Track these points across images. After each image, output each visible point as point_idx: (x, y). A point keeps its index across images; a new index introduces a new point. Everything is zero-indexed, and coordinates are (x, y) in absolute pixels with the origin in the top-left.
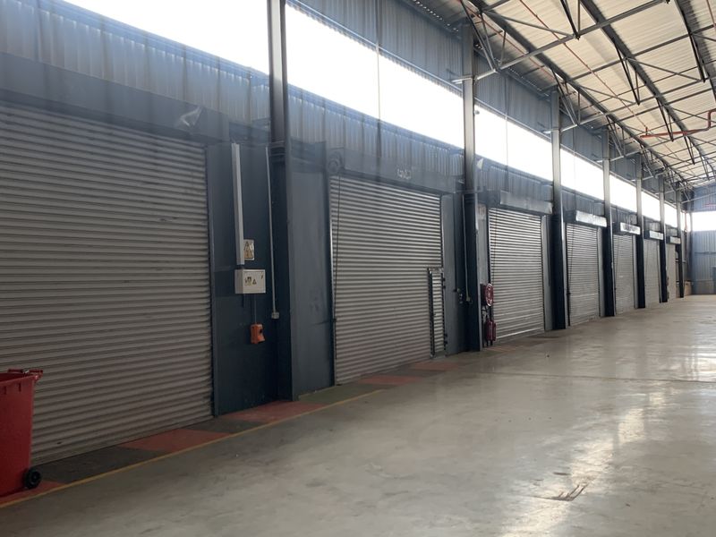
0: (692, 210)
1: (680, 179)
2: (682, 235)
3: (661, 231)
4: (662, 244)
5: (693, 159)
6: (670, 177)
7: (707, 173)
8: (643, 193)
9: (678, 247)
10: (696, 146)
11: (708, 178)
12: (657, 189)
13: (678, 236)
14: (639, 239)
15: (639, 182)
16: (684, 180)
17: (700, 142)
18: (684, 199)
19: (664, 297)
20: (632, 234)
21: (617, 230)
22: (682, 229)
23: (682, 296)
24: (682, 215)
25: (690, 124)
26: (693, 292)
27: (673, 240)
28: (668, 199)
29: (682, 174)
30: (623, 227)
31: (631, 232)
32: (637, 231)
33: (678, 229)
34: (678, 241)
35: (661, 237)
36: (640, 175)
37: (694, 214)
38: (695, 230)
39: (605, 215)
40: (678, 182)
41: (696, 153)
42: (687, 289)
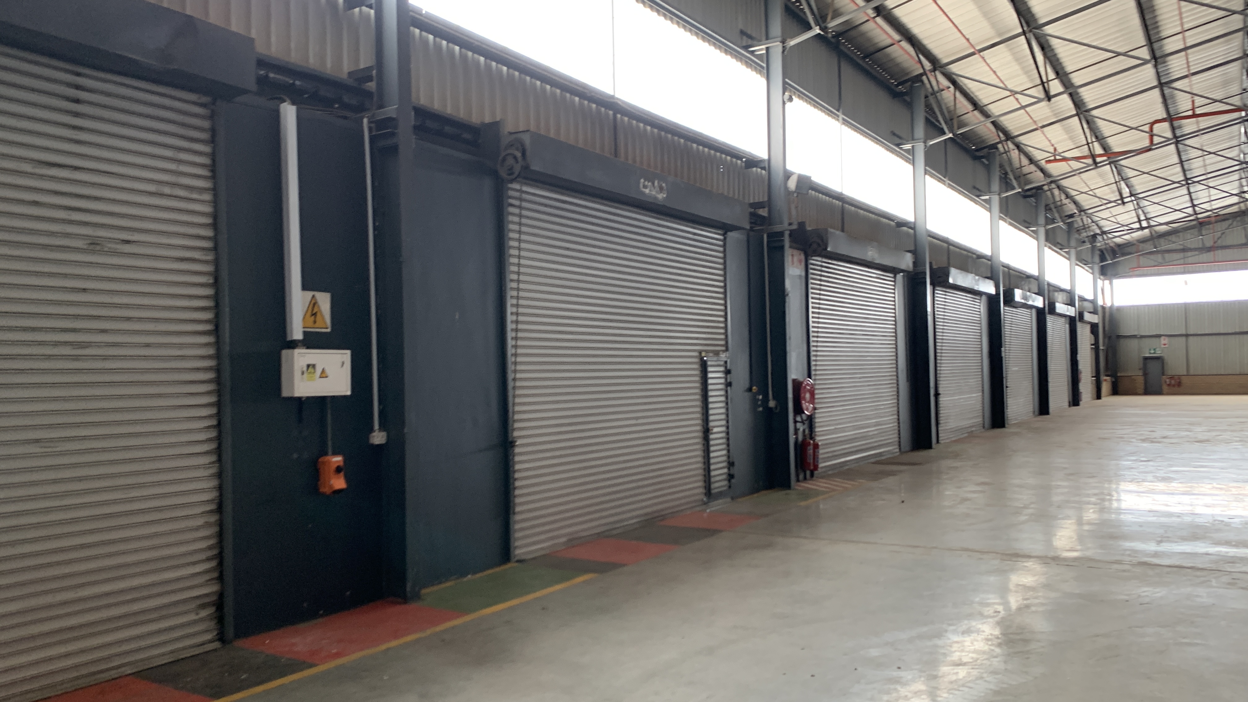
0: (1117, 275)
1: (1098, 231)
2: (1100, 309)
3: (1071, 303)
4: (1072, 322)
5: (1122, 198)
6: (1085, 228)
7: (1140, 221)
8: (1046, 249)
9: (1094, 328)
10: (1125, 180)
11: (1142, 228)
12: (1064, 243)
13: (1095, 312)
14: (1041, 315)
15: (1042, 231)
16: (1104, 233)
17: (1130, 173)
18: (1103, 258)
19: (1075, 400)
20: (1031, 307)
21: (1009, 300)
22: (1100, 302)
23: (1099, 397)
24: (1100, 282)
25: (1117, 144)
26: (1116, 391)
27: (1088, 317)
28: (1082, 260)
29: (1102, 223)
30: (1018, 294)
31: (1030, 303)
32: (1039, 302)
33: (1093, 302)
34: (1094, 319)
35: (1071, 311)
36: (1042, 220)
37: (1117, 282)
38: (1117, 303)
39: (992, 276)
40: (1094, 236)
41: (1126, 191)
42: (1106, 387)
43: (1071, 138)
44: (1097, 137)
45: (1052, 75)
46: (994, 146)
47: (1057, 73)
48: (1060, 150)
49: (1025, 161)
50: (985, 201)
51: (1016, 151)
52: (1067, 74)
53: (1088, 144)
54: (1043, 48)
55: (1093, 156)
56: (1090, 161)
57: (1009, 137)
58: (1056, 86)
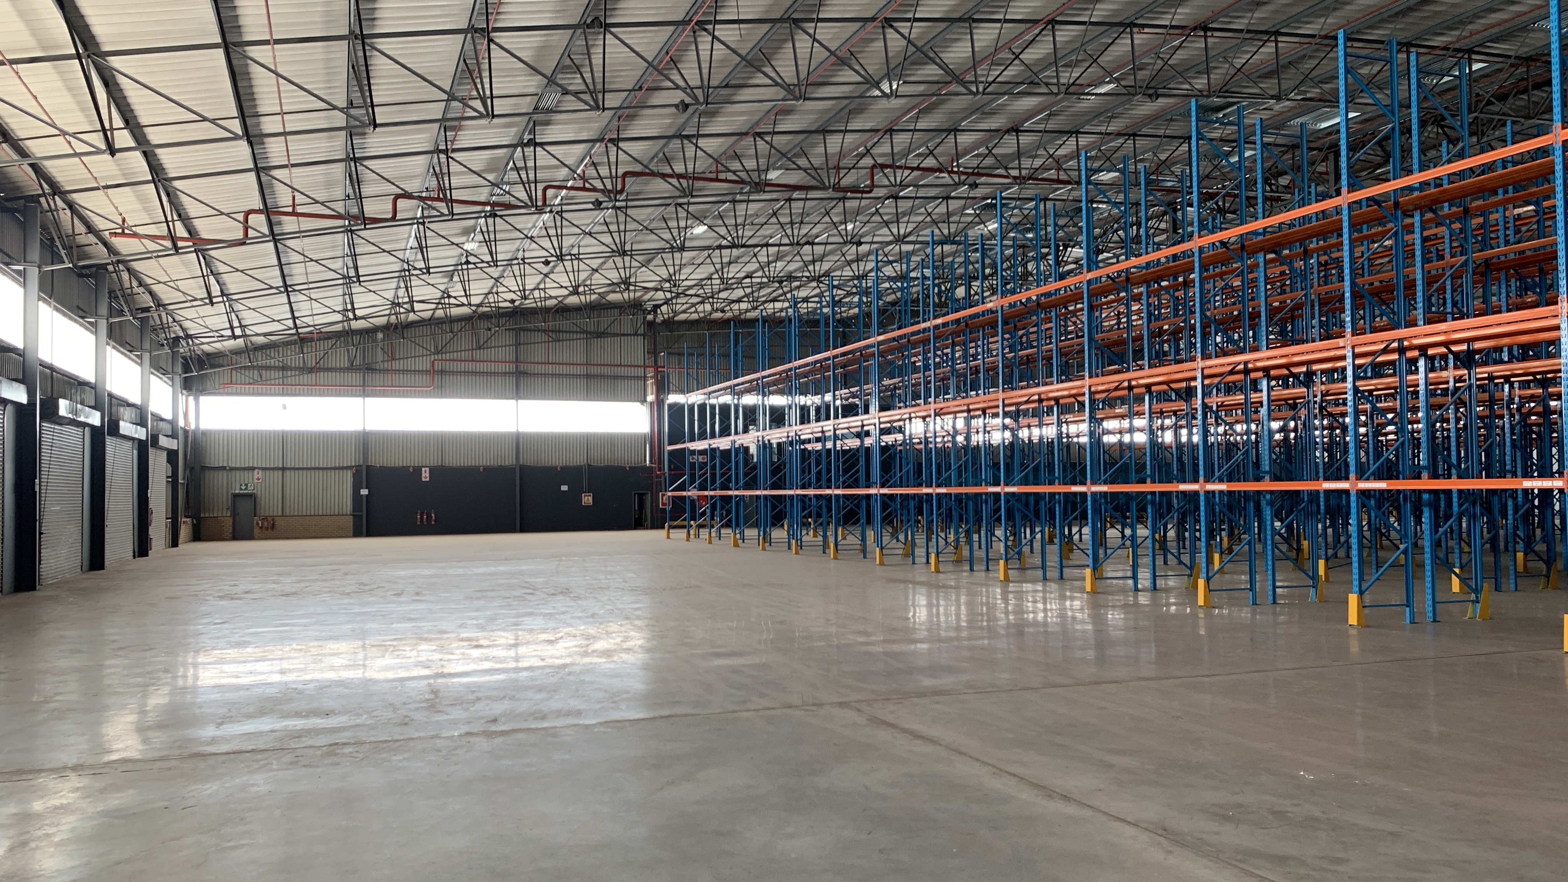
0: (203, 391)
1: (181, 334)
2: (181, 433)
3: (141, 422)
4: (143, 448)
5: (210, 297)
6: (164, 328)
7: (232, 328)
8: (108, 348)
9: (172, 456)
10: (216, 275)
11: (235, 337)
12: (135, 342)
13: (173, 436)
14: (98, 437)
15: (103, 324)
16: (188, 336)
17: (222, 268)
18: (186, 369)
19: (142, 548)
20: (84, 425)
21: (50, 413)
22: (181, 423)
23: (175, 543)
24: (182, 399)
25: (206, 229)
26: (197, 537)
27: (163, 441)
28: (158, 367)
29: (187, 324)
30: (64, 407)
31: (82, 419)
32: (95, 419)
33: (173, 423)
34: (172, 444)
35: (141, 433)
36: (104, 310)
37: (203, 399)
38: (205, 425)
39: (24, 378)
40: (177, 339)
41: (216, 290)
42: (185, 531)
43: (146, 210)
44: (179, 215)
45: (118, 122)
46: (35, 199)
47: (127, 122)
48: (130, 222)
49: (80, 228)
50: (18, 272)
51: (68, 212)
52: (140, 127)
53: (167, 222)
54: (106, 84)
55: (173, 239)
56: (168, 244)
57: (56, 190)
58: (123, 138)
